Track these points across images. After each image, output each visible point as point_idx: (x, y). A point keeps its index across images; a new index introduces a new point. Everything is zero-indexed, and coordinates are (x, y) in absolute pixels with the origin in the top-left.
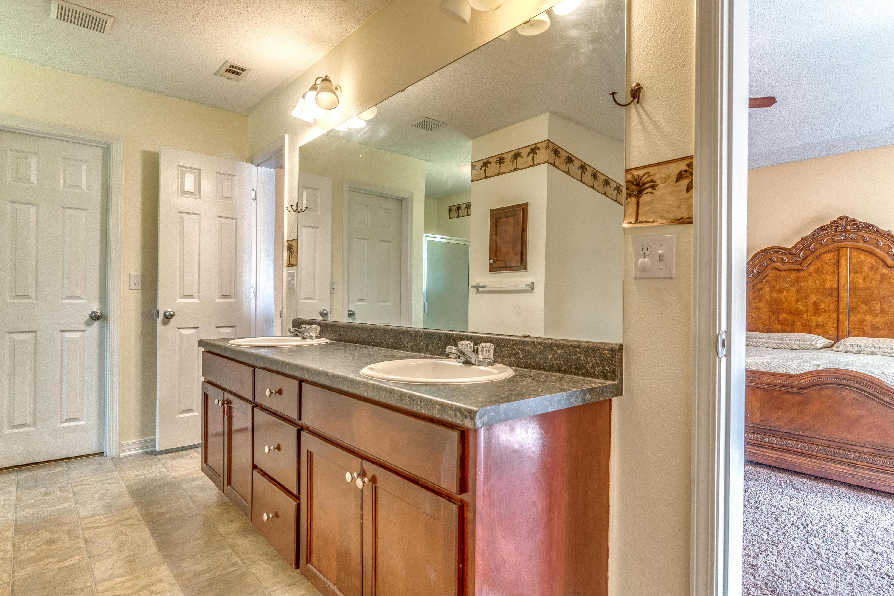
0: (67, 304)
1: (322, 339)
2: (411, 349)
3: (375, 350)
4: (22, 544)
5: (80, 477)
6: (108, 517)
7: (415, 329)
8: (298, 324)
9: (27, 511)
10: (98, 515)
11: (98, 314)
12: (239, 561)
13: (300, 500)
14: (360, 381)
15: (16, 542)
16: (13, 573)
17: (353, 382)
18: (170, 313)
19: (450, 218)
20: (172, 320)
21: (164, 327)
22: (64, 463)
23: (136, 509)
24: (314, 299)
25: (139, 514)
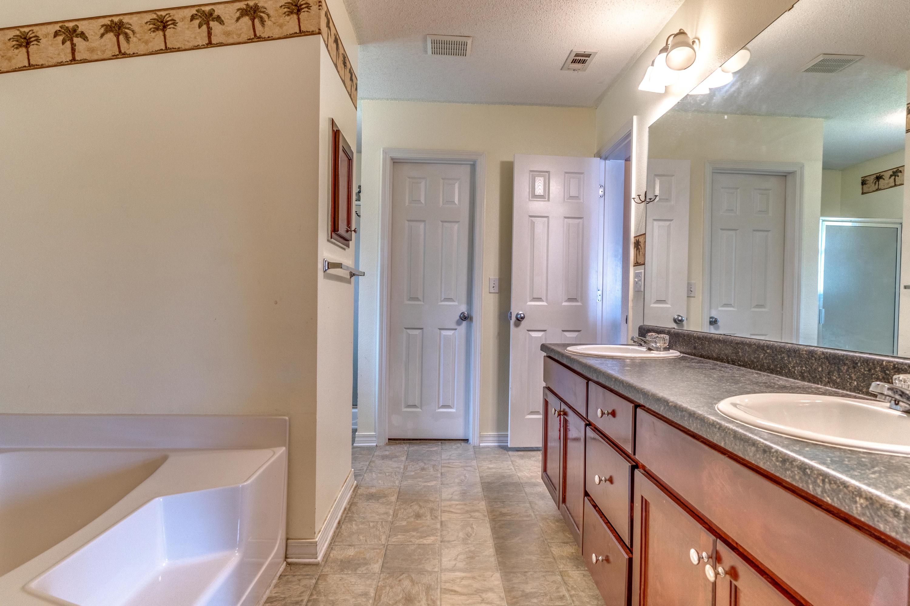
0: (444, 305)
1: (671, 351)
2: (800, 376)
3: (742, 372)
4: (400, 512)
5: (449, 459)
6: (462, 504)
7: (808, 348)
8: (644, 331)
9: (409, 481)
10: (454, 500)
11: (466, 315)
12: (567, 595)
13: (632, 553)
14: (714, 421)
15: (396, 508)
16: (389, 537)
17: (702, 420)
18: (520, 316)
19: (863, 193)
20: (523, 323)
21: (516, 329)
22: (440, 443)
23: (483, 503)
24: (667, 303)
25: (485, 509)
